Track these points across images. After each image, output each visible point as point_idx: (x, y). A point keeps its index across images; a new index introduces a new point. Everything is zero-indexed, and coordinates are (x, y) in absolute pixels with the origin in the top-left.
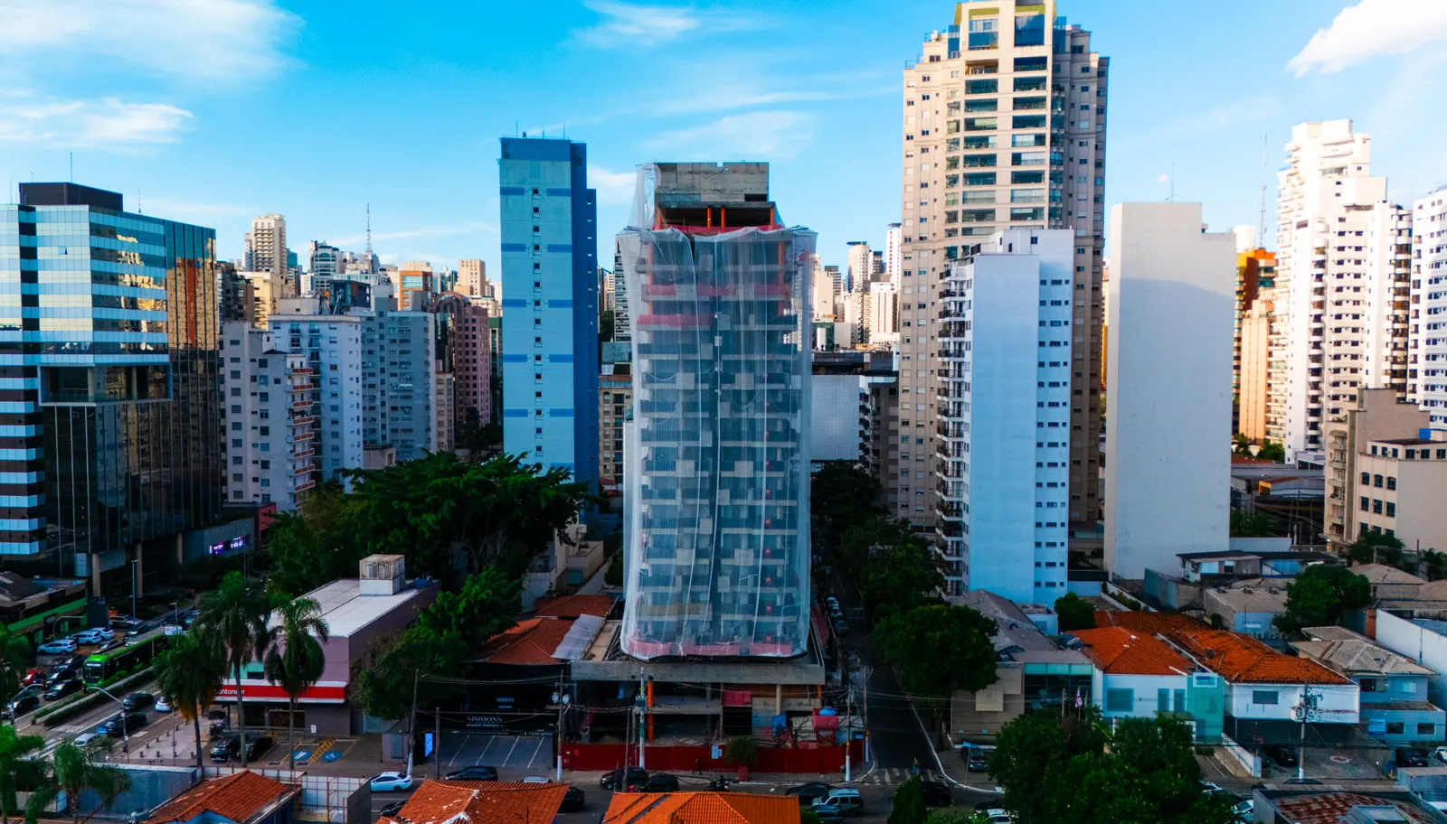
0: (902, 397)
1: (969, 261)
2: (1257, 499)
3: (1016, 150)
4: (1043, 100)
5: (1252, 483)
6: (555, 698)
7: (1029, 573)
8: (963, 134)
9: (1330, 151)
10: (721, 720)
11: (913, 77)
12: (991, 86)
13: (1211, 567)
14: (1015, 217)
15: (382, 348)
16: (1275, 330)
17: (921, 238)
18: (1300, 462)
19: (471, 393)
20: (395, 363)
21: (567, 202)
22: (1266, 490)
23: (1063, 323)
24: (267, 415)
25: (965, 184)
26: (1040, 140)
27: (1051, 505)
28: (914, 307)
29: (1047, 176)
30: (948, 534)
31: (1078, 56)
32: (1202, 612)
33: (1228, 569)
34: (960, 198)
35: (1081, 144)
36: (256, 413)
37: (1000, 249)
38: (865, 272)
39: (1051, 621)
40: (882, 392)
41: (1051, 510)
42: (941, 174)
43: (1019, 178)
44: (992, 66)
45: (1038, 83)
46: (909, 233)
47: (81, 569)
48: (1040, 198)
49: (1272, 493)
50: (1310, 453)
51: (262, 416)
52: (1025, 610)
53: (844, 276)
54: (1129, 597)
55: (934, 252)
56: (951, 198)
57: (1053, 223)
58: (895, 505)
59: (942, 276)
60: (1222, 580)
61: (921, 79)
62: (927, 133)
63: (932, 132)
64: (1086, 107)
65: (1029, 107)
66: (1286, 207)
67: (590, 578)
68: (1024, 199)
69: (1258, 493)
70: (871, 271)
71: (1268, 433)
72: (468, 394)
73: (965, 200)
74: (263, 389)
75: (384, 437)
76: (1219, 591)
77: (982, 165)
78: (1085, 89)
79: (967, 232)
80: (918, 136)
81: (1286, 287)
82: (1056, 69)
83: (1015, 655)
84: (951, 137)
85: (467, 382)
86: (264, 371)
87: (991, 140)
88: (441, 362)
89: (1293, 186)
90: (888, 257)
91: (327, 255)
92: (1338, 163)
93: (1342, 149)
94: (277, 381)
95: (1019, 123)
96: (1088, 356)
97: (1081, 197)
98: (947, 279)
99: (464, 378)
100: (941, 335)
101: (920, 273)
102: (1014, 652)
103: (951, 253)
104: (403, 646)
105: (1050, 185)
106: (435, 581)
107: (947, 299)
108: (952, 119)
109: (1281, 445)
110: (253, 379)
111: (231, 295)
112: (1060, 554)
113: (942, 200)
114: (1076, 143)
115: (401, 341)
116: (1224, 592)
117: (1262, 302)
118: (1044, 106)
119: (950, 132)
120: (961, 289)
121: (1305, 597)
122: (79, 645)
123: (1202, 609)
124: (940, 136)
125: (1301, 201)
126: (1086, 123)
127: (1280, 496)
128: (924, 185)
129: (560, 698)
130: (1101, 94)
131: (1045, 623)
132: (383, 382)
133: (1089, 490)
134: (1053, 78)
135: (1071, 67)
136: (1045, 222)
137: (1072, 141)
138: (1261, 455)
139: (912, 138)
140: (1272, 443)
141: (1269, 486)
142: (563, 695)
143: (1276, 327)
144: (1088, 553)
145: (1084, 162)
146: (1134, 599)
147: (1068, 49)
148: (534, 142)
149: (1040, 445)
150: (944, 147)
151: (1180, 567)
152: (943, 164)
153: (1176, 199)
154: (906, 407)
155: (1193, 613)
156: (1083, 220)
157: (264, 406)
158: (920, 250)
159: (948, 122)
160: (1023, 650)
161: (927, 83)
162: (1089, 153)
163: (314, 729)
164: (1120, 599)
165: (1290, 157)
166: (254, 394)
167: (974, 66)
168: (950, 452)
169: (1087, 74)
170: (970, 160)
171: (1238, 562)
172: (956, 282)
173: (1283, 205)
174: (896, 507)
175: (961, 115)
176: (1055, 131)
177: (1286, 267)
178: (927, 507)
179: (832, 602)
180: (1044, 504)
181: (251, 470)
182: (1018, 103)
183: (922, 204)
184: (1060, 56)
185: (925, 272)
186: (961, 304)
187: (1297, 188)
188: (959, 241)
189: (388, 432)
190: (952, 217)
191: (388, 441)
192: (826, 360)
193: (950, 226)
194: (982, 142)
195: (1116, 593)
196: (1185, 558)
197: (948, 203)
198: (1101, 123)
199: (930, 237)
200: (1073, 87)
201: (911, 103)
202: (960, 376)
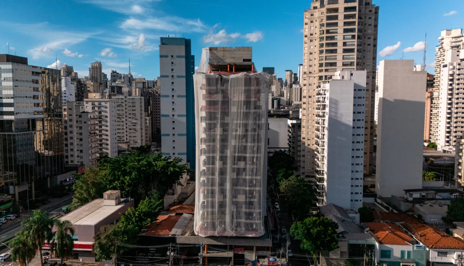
0: (303, 129)
1: (327, 82)
2: (429, 165)
3: (345, 41)
4: (354, 22)
5: (427, 158)
6: (168, 253)
7: (349, 197)
8: (325, 35)
9: (454, 40)
10: (233, 259)
11: (307, 15)
12: (336, 17)
13: (417, 195)
14: (344, 65)
15: (126, 109)
16: (433, 102)
17: (310, 73)
18: (443, 150)
19: (158, 123)
20: (130, 114)
21: (183, 60)
22: (432, 161)
23: (362, 105)
24: (82, 134)
25: (326, 53)
26: (353, 37)
27: (357, 172)
28: (307, 97)
29: (356, 50)
30: (319, 182)
31: (368, 6)
32: (414, 213)
33: (424, 196)
34: (324, 58)
35: (368, 38)
36: (78, 133)
37: (339, 78)
38: (291, 80)
39: (357, 216)
40: (295, 126)
41: (357, 173)
42: (317, 50)
43: (345, 51)
44: (336, 10)
45: (353, 16)
46: (306, 70)
47: (11, 192)
48: (353, 59)
49: (434, 162)
50: (447, 147)
51: (80, 135)
52: (347, 212)
53: (284, 82)
54: (385, 204)
55: (314, 77)
56: (321, 58)
57: (358, 67)
58: (300, 166)
59: (317, 88)
60: (421, 201)
61: (310, 15)
62: (312, 35)
63: (314, 34)
64: (371, 25)
65: (350, 25)
66: (438, 59)
67: (190, 195)
68: (347, 59)
69: (429, 162)
70: (293, 80)
71: (430, 138)
72: (157, 123)
73: (326, 59)
74: (80, 125)
75: (127, 139)
76: (420, 205)
77: (332, 46)
78: (370, 18)
79: (326, 70)
80: (309, 36)
81: (438, 87)
82: (360, 11)
83: (345, 235)
84: (321, 36)
85: (157, 119)
86: (80, 119)
87: (335, 37)
88: (147, 113)
89: (441, 52)
90: (299, 75)
91: (115, 75)
92: (458, 44)
93: (459, 39)
94: (85, 122)
95: (346, 31)
96: (370, 115)
97: (368, 58)
98: (319, 89)
99: (156, 118)
100: (317, 109)
101: (309, 85)
102: (345, 233)
103: (321, 78)
104: (112, 231)
105: (357, 53)
106: (132, 199)
107: (319, 96)
108: (321, 30)
109: (435, 143)
110: (77, 122)
111: (80, 90)
112: (360, 190)
113: (318, 59)
114: (367, 38)
115: (132, 106)
116: (422, 206)
117: (429, 92)
118: (355, 25)
119: (320, 34)
120: (325, 92)
121: (455, 211)
122: (7, 220)
123: (414, 212)
124: (317, 36)
125: (444, 57)
126: (370, 31)
127: (438, 164)
128: (311, 54)
129: (170, 253)
130: (376, 20)
131: (355, 217)
132: (126, 120)
133: (370, 163)
134: (359, 14)
135: (365, 10)
136: (355, 67)
137: (365, 37)
138: (428, 146)
139: (307, 36)
140: (432, 142)
141: (433, 160)
142: (171, 252)
143: (434, 101)
144: (369, 186)
145: (369, 45)
146: (387, 206)
147: (364, 3)
148: (172, 38)
149: (353, 150)
150: (318, 40)
151: (405, 194)
152: (318, 46)
153: (404, 59)
154: (304, 133)
155: (410, 213)
156: (369, 66)
157: (81, 131)
158: (309, 77)
159: (320, 31)
160: (348, 232)
161: (312, 17)
162: (371, 41)
163: (81, 260)
164: (382, 205)
165: (440, 42)
166: (77, 127)
167: (329, 10)
168: (320, 152)
169: (371, 13)
170: (328, 45)
171: (427, 194)
172: (323, 90)
173: (437, 59)
174: (300, 167)
175: (325, 28)
176: (359, 34)
177: (438, 80)
178: (311, 169)
179: (277, 205)
180: (355, 171)
181: (76, 153)
182: (345, 24)
183: (310, 60)
184: (361, 6)
185: (311, 85)
186: (325, 98)
187: (443, 53)
188: (323, 74)
189: (128, 137)
190: (321, 65)
191: (128, 140)
192: (277, 113)
193: (320, 68)
194: (332, 38)
195: (380, 203)
196: (407, 191)
197: (320, 60)
198: (376, 31)
199: (313, 72)
200: (366, 17)
201: (306, 24)
202: (324, 124)
